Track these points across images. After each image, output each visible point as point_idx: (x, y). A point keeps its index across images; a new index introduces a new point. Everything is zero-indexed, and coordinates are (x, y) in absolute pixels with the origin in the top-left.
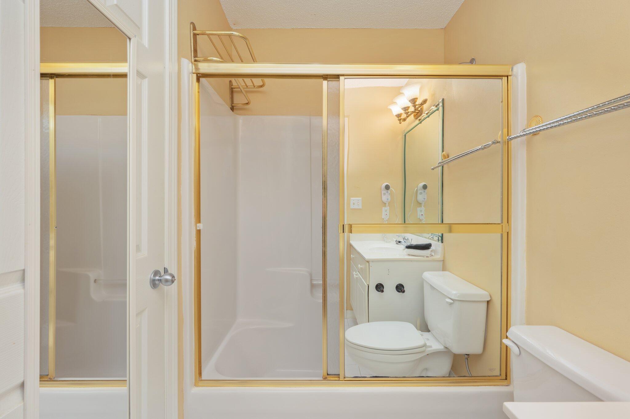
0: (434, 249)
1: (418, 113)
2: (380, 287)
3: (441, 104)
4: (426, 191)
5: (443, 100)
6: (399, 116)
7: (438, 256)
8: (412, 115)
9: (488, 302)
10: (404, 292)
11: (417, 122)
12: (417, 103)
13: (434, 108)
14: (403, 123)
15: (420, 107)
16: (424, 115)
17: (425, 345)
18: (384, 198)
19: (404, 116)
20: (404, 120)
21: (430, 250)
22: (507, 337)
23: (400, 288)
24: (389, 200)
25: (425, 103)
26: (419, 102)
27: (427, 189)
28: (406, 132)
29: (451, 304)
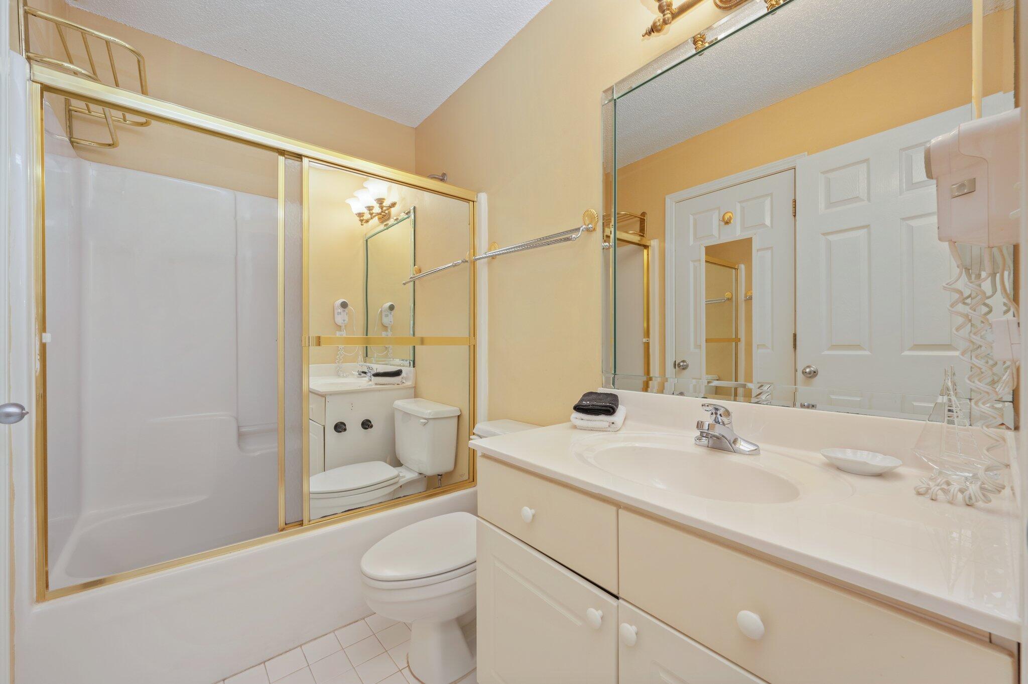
0: (405, 376)
1: (384, 215)
2: (340, 427)
3: (412, 211)
4: (393, 312)
5: (415, 208)
6: (360, 215)
7: (409, 383)
8: (377, 217)
9: (459, 417)
10: (372, 426)
11: (382, 227)
12: (384, 204)
13: (403, 215)
14: (365, 224)
15: (387, 209)
16: (391, 222)
17: (398, 476)
18: (339, 320)
19: (367, 216)
20: (367, 221)
21: (401, 377)
22: (474, 434)
23: (366, 425)
24: (346, 322)
25: (394, 207)
26: (386, 203)
27: (394, 310)
28: (368, 236)
29: (425, 424)
